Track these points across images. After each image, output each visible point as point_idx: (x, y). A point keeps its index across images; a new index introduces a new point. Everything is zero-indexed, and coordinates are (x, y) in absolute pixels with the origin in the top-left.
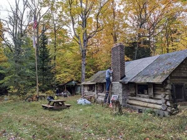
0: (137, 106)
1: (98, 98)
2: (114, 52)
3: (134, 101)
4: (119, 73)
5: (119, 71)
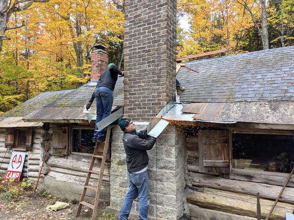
0: (234, 213)
1: (51, 174)
2: (138, 12)
3: (219, 193)
4: (162, 88)
5: (159, 81)
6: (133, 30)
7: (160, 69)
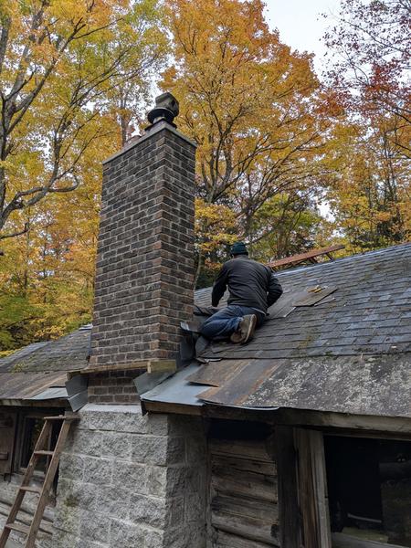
6: (112, 218)
7: (150, 290)
